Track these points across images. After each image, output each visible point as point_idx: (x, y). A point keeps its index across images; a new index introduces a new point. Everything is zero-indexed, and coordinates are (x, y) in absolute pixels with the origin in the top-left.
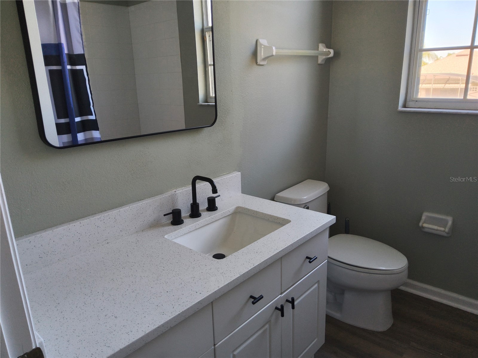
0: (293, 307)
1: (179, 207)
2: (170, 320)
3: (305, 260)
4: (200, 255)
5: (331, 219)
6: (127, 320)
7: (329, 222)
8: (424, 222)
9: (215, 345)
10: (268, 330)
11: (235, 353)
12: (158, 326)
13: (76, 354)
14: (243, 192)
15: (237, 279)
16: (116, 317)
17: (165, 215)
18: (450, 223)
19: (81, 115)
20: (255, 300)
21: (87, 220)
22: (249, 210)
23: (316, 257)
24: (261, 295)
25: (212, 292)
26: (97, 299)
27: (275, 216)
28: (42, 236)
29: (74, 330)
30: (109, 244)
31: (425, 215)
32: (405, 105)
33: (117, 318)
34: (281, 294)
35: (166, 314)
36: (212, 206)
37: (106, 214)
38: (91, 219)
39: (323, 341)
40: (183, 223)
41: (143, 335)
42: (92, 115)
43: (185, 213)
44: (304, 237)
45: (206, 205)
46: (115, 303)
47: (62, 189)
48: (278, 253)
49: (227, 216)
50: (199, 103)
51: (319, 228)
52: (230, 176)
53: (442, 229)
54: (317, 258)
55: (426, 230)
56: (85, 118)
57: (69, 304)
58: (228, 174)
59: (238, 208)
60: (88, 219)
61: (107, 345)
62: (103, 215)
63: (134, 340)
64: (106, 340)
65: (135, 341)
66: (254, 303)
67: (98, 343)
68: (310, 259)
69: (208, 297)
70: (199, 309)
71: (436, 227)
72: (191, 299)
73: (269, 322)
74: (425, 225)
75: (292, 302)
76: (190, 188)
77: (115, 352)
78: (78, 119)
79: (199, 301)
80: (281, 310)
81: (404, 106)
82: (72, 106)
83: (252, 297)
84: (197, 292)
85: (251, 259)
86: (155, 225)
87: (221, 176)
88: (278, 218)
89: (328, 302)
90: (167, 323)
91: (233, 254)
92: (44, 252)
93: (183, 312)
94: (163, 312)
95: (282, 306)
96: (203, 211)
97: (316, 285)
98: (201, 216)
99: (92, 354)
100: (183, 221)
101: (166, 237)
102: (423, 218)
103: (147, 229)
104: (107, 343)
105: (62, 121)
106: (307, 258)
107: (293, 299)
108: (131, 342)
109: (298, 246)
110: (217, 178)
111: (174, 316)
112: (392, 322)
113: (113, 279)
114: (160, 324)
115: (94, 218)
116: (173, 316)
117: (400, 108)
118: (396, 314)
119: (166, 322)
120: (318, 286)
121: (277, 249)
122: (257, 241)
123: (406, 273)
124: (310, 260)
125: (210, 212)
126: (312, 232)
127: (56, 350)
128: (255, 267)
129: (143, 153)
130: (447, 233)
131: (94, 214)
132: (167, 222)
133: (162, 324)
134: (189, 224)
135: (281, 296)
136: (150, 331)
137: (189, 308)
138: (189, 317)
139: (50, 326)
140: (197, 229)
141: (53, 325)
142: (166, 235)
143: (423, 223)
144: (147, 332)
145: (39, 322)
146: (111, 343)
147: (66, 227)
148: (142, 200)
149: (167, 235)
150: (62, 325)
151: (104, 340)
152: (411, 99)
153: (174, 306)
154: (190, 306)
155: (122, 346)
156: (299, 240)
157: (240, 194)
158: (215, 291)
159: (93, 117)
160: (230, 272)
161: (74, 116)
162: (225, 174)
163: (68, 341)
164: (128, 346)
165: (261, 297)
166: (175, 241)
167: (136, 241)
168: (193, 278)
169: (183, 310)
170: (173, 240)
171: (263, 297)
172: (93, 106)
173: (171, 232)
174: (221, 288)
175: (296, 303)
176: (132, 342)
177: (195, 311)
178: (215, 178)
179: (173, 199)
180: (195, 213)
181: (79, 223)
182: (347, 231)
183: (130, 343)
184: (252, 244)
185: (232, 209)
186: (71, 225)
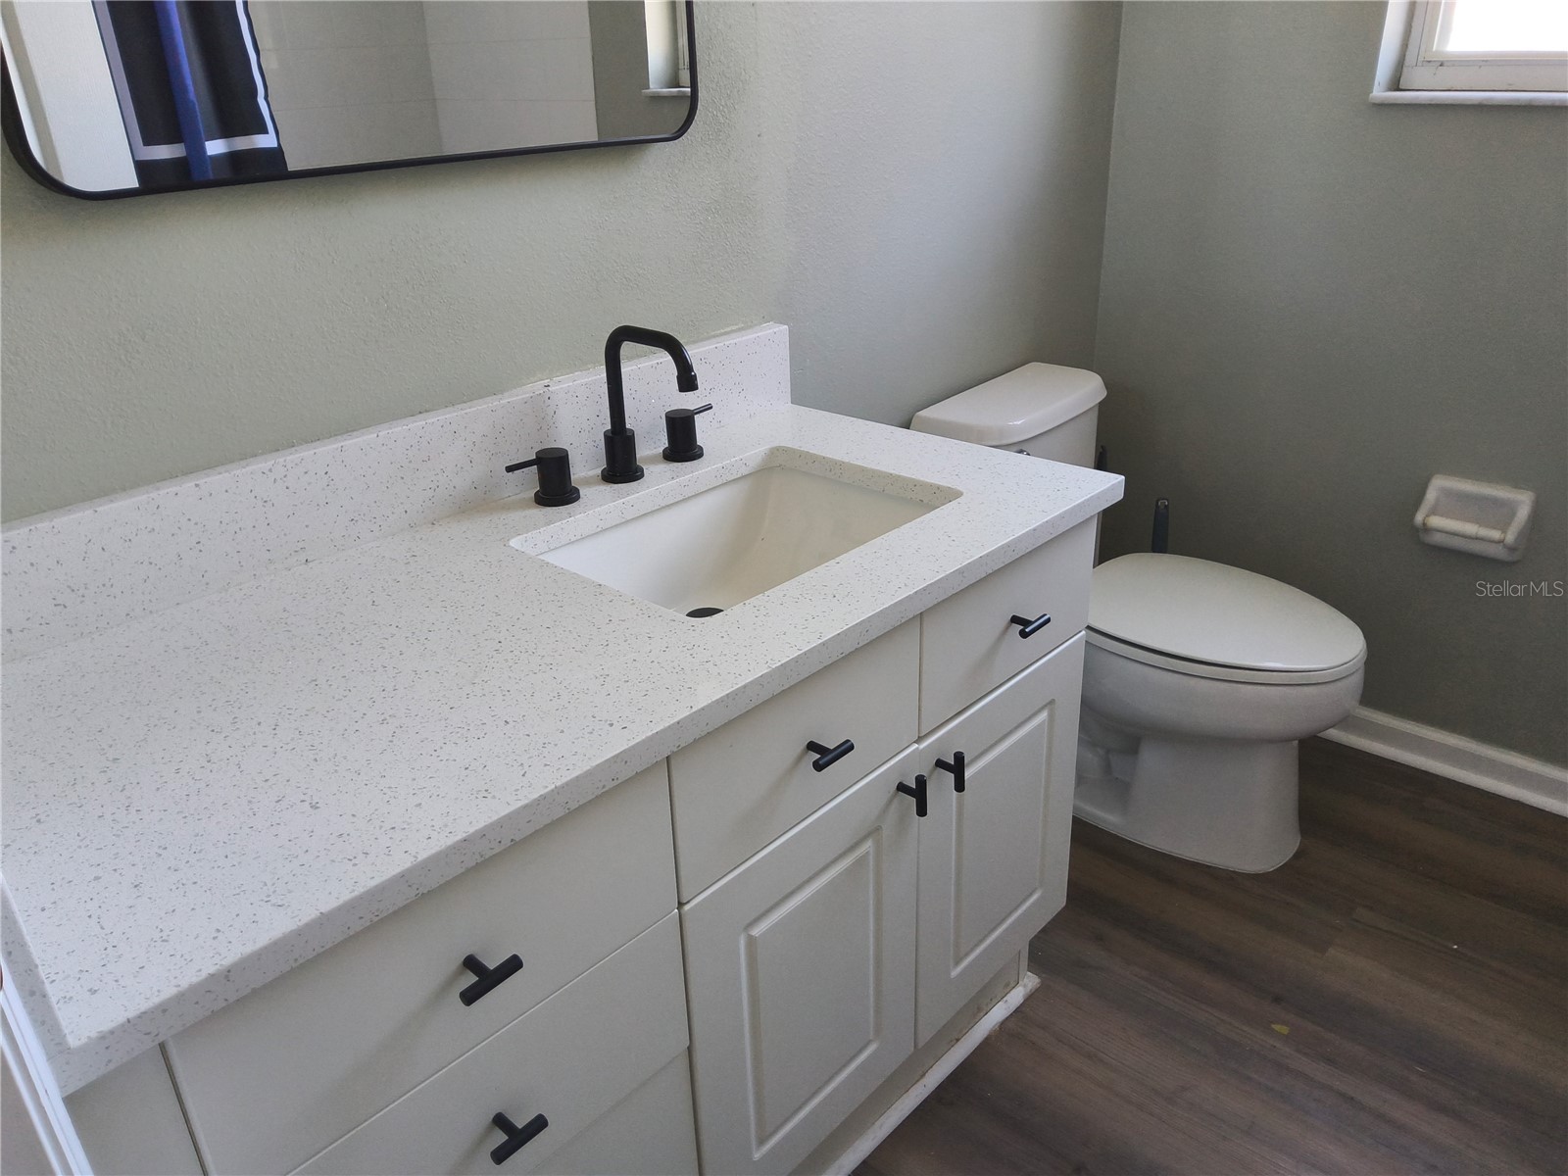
0: (960, 786)
1: (561, 444)
2: (509, 817)
3: (1007, 628)
4: (633, 604)
5: (1108, 486)
6: (353, 815)
7: (1098, 497)
8: (1433, 512)
9: (681, 905)
10: (871, 857)
11: (756, 932)
12: (464, 835)
13: (162, 931)
14: (797, 399)
15: (759, 682)
16: (315, 807)
17: (510, 469)
18: (1523, 513)
19: (226, 133)
20: (824, 756)
21: (221, 476)
22: (814, 459)
23: (1046, 617)
24: (848, 741)
25: (667, 725)
26: (253, 744)
27: (904, 479)
28: (56, 530)
29: (160, 847)
30: (310, 565)
31: (1438, 485)
32: (1399, 81)
33: (318, 808)
34: (919, 740)
35: (494, 797)
36: (682, 442)
37: (291, 457)
38: (238, 472)
39: (1060, 901)
40: (578, 498)
41: (408, 865)
42: (266, 132)
43: (586, 463)
44: (1008, 545)
45: (663, 442)
46: (316, 760)
47: (120, 359)
48: (909, 597)
49: (739, 478)
50: (649, 88)
51: (1061, 517)
52: (749, 336)
53: (1496, 535)
54: (1048, 620)
55: (1438, 539)
56: (242, 143)
57: (154, 763)
58: (742, 329)
59: (775, 452)
60: (226, 472)
61: (273, 900)
62: (282, 460)
63: (373, 883)
64: (273, 884)
65: (376, 886)
66: (819, 767)
67: (242, 893)
68: (1025, 623)
69: (651, 739)
70: (616, 783)
71: (1470, 528)
72: (591, 745)
73: (874, 832)
74: (1436, 521)
75: (957, 767)
76: (601, 374)
77: (299, 924)
78: (215, 147)
79: (618, 752)
80: (917, 792)
81: (1395, 85)
82: (192, 95)
83: (813, 746)
84: (611, 725)
85: (810, 618)
86: (475, 503)
87: (714, 337)
88: (916, 484)
89: (1080, 779)
90: (500, 824)
91: (747, 602)
92: (69, 587)
93: (558, 790)
94: (486, 791)
95: (921, 781)
96: (652, 460)
97: (1044, 715)
98: (642, 476)
99: (218, 931)
100: (577, 491)
101: (514, 543)
102: (1431, 495)
103: (448, 517)
104: (275, 891)
105: (163, 152)
106: (1015, 620)
107: (959, 758)
108: (360, 890)
109: (984, 575)
110: (700, 344)
111: (525, 802)
112: (1298, 844)
113: (315, 680)
114: (472, 830)
115: (249, 469)
116: (520, 804)
117: (1379, 92)
118: (1310, 818)
119: (492, 824)
120: (1051, 717)
121: (906, 585)
122: (838, 559)
123: (1357, 679)
124: (1024, 626)
125: (676, 464)
126: (1034, 530)
127: (90, 916)
128: (823, 644)
129: (418, 232)
130: (1512, 549)
131: (245, 455)
132: (522, 495)
133: (477, 828)
134: (599, 503)
135: (917, 748)
136: (433, 852)
137: (581, 775)
138: (581, 808)
139: (78, 835)
140: (627, 522)
141: (87, 832)
142: (513, 537)
143: (1427, 516)
144: (423, 856)
145: (39, 821)
146: (290, 892)
147: (145, 497)
148: (426, 411)
149: (519, 537)
150: (119, 833)
151: (266, 884)
152: (1421, 59)
153: (526, 768)
154: (585, 769)
155: (328, 904)
156: (987, 555)
157: (784, 407)
158: (676, 720)
159: (266, 141)
160: (735, 658)
161: (203, 136)
162: (733, 331)
163: (136, 886)
164: (351, 906)
165: (847, 748)
166: (549, 558)
167: (408, 555)
168: (602, 679)
169: (559, 784)
170: (541, 557)
171: (852, 747)
172: (266, 98)
173: (535, 529)
174: (699, 711)
175: (968, 773)
176: (365, 889)
177: (604, 787)
178: (694, 342)
179: (541, 412)
180: (621, 465)
181: (193, 484)
182: (1160, 544)
183: (356, 893)
184: (819, 569)
185: (753, 455)
186: (161, 492)
